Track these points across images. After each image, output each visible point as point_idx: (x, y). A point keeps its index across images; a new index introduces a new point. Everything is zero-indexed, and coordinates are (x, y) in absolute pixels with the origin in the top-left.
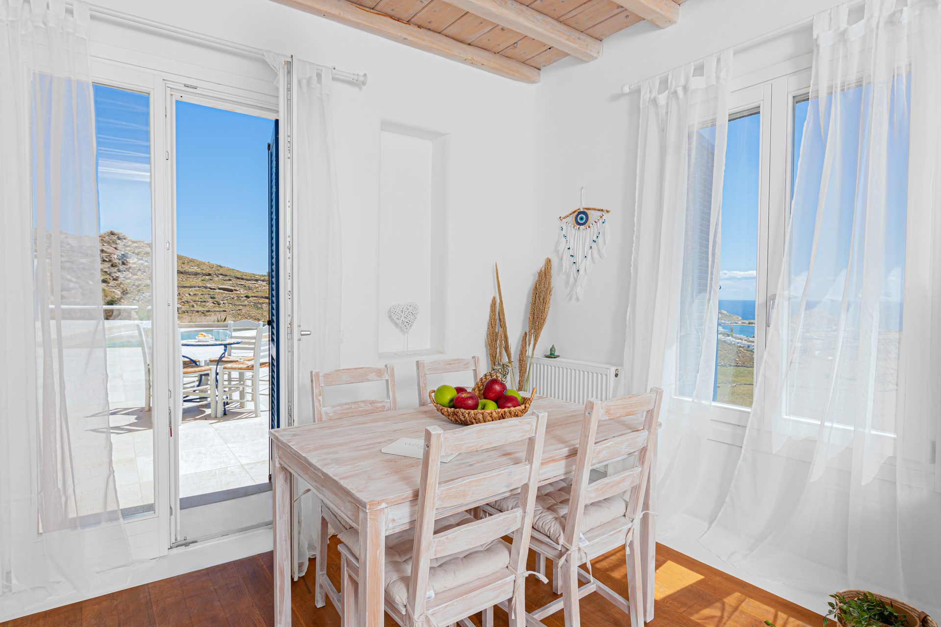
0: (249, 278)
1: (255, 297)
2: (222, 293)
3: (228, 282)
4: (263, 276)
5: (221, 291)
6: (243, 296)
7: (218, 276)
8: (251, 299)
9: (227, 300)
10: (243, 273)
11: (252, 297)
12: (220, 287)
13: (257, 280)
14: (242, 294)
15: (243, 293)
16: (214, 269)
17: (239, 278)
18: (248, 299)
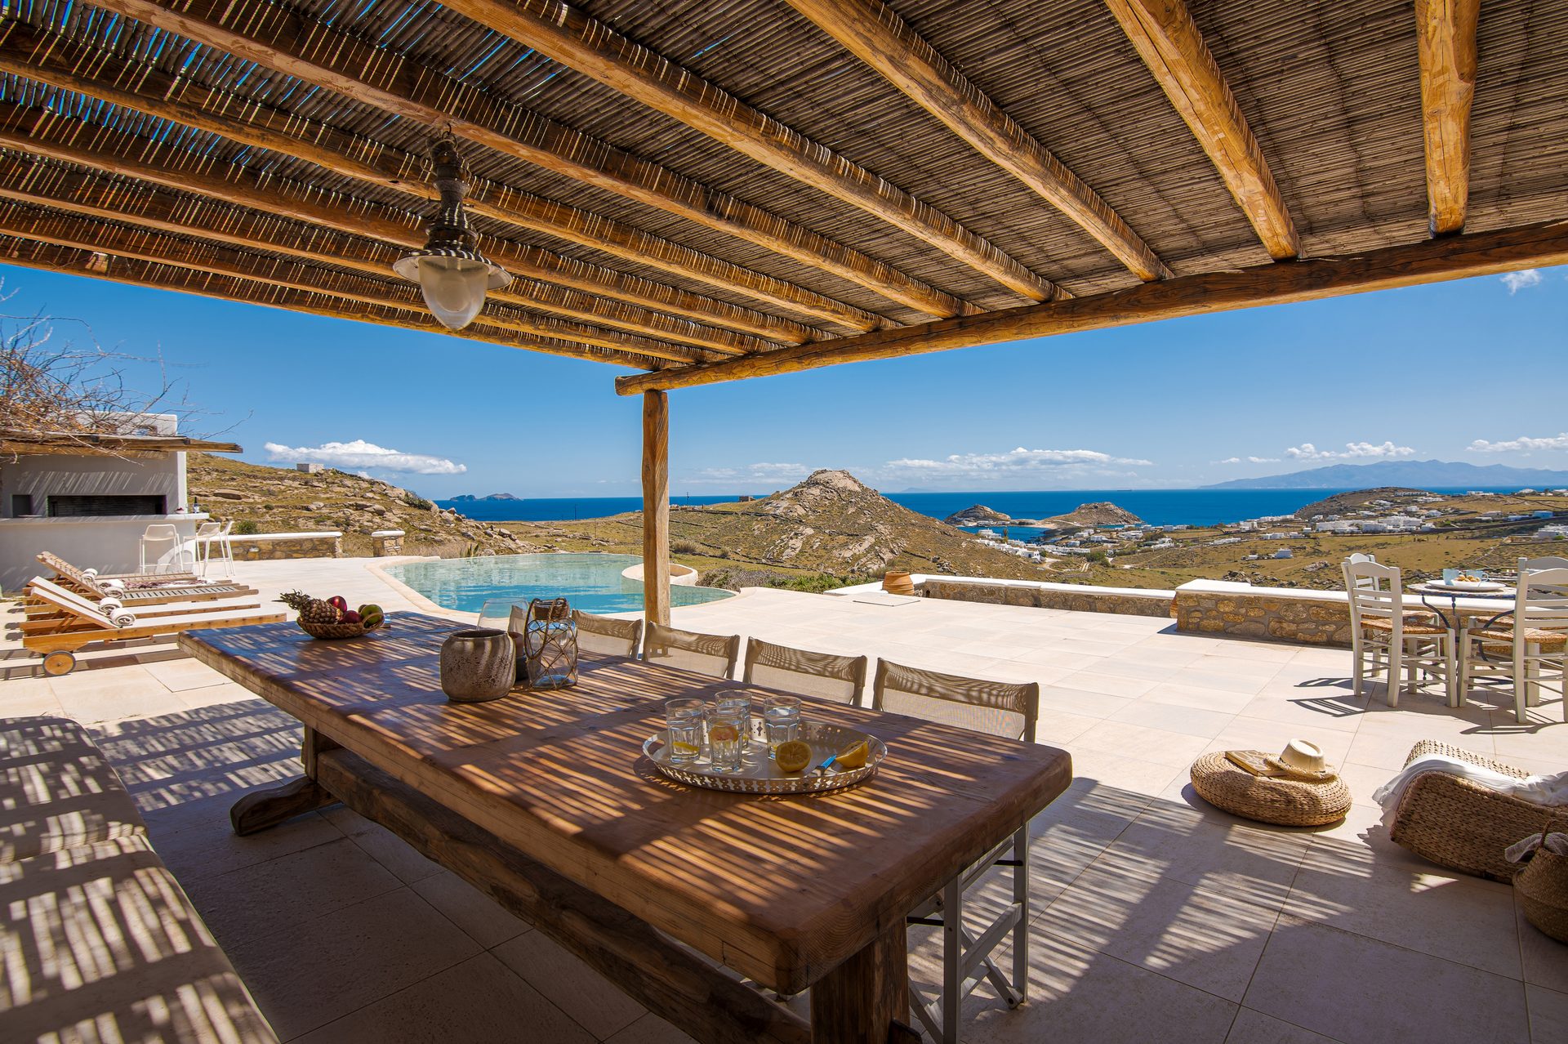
0: (267, 475)
1: (281, 507)
2: (220, 502)
3: (230, 483)
4: (293, 471)
5: (220, 499)
6: (259, 506)
7: (209, 474)
8: (275, 510)
9: (233, 513)
10: (255, 467)
11: (278, 507)
12: (217, 491)
13: (281, 479)
14: (259, 503)
15: (260, 501)
16: (198, 460)
17: (249, 476)
18: (271, 512)
